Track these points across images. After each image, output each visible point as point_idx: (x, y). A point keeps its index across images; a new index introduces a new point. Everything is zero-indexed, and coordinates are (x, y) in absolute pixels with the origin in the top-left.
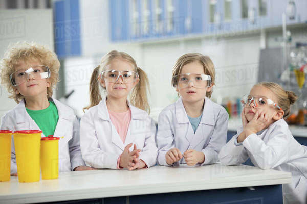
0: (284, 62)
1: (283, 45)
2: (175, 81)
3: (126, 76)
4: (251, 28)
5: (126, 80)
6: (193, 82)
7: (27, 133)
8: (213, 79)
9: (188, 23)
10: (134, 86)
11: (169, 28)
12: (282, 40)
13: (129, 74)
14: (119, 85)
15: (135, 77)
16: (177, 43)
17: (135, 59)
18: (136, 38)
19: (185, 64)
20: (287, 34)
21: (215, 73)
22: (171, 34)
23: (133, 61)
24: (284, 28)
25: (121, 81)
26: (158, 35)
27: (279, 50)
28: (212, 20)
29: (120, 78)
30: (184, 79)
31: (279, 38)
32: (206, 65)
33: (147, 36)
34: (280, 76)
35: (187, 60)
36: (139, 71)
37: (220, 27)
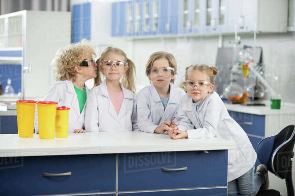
0: (235, 58)
1: (234, 46)
2: (148, 72)
3: (118, 64)
4: (213, 33)
5: (118, 67)
6: (161, 73)
7: (47, 104)
8: (175, 70)
9: (168, 26)
10: (125, 72)
11: (154, 29)
12: (234, 43)
13: (121, 63)
14: (113, 72)
15: (125, 65)
16: (158, 40)
17: (125, 53)
18: (130, 35)
19: (155, 60)
20: (238, 38)
21: (176, 66)
22: (155, 33)
23: (123, 54)
24: (236, 34)
25: (114, 68)
26: (146, 33)
27: (231, 49)
28: (185, 26)
29: (114, 66)
30: (155, 70)
31: (232, 41)
32: (170, 60)
33: (137, 34)
34: (231, 68)
35: (157, 56)
36: (128, 61)
37: (190, 31)
